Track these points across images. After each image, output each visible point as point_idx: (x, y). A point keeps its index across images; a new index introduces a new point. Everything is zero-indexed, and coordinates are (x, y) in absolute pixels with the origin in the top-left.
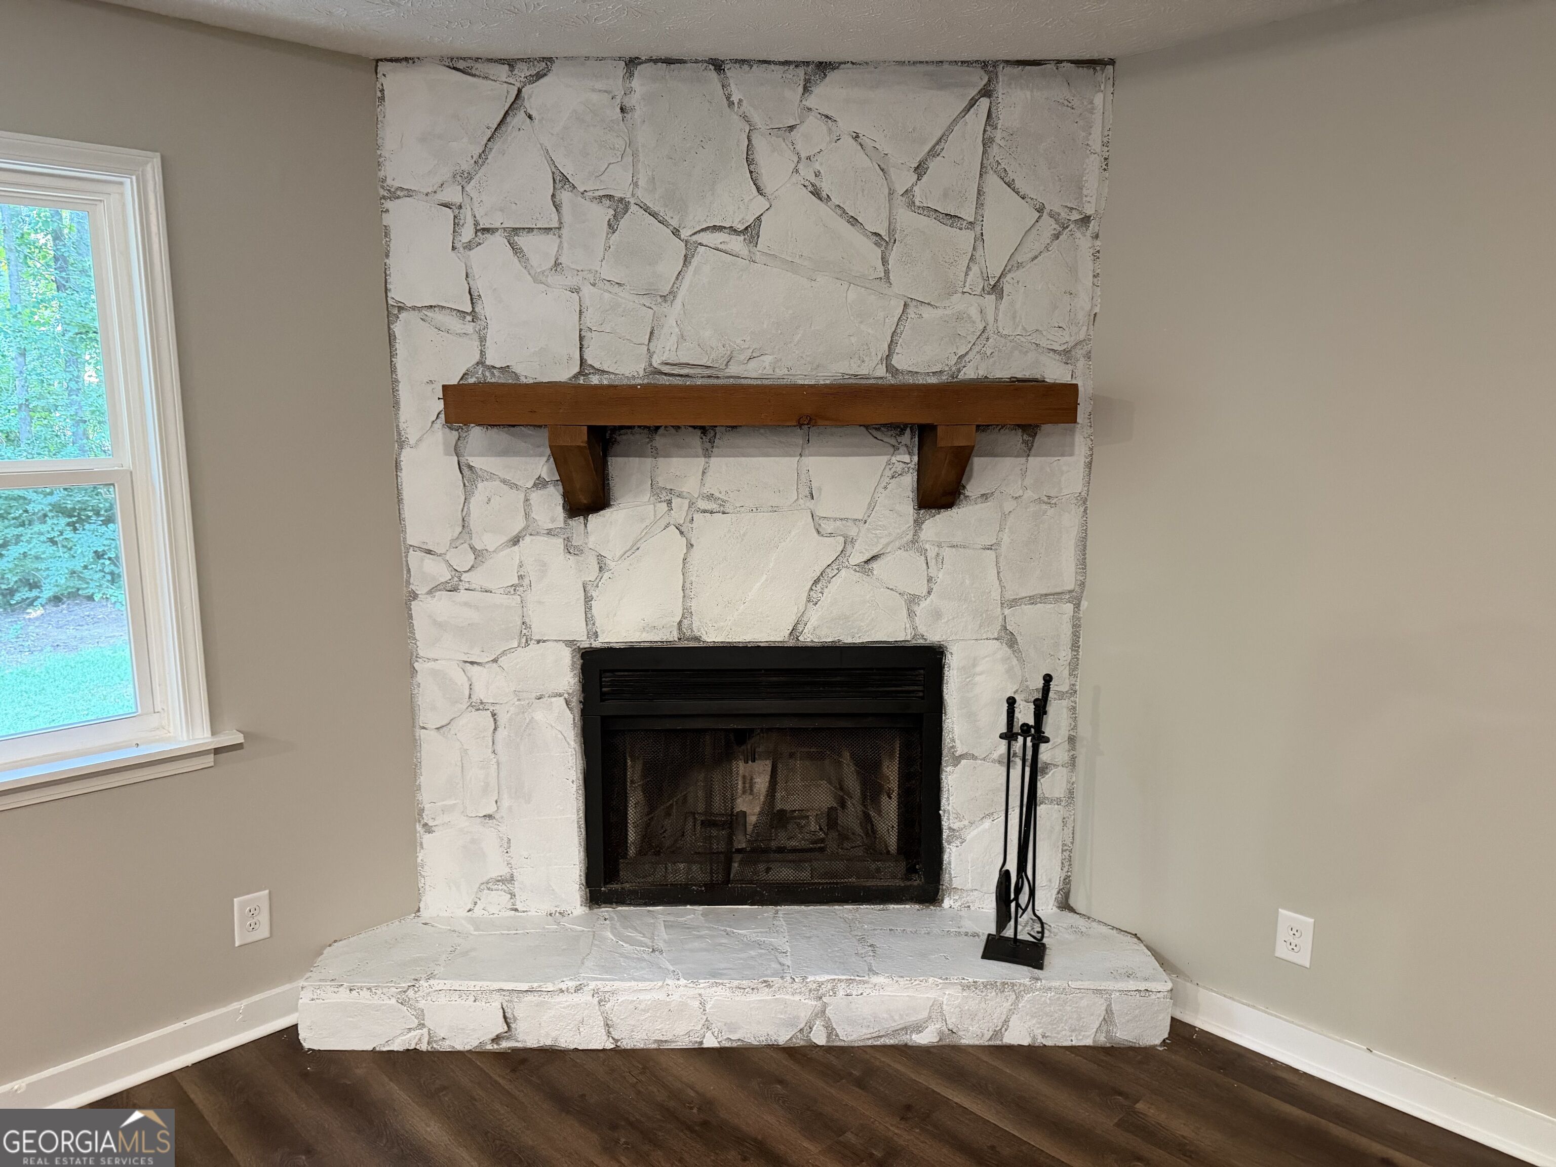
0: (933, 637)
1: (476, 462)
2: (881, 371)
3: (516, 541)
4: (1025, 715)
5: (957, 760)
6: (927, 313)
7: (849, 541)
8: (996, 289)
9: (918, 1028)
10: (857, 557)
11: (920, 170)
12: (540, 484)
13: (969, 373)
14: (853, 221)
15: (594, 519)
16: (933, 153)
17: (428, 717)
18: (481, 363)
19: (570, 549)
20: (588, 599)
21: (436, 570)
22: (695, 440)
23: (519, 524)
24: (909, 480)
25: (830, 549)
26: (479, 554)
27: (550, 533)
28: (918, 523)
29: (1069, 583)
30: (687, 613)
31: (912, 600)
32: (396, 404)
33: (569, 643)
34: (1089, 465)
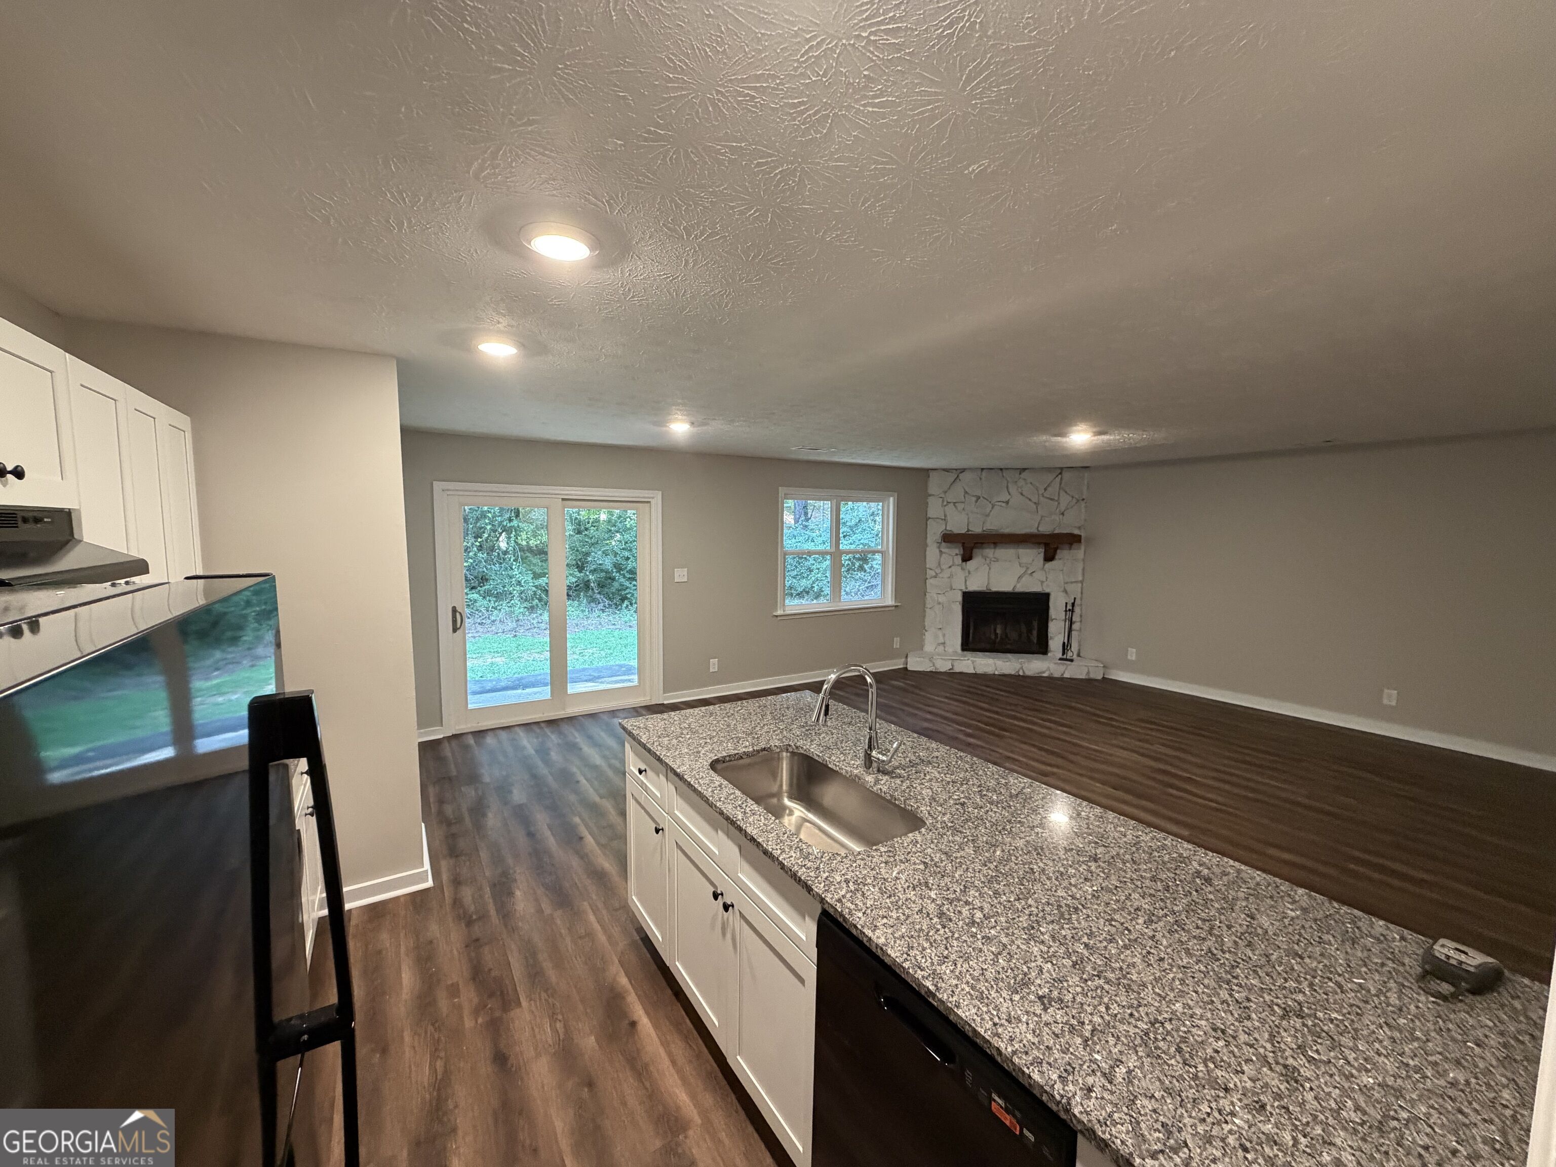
0: (1047, 591)
1: (943, 550)
2: (1036, 531)
3: (950, 567)
4: (1069, 607)
5: (1052, 620)
6: (1046, 519)
7: (1028, 568)
8: (1063, 514)
9: (1044, 672)
10: (1029, 572)
11: (1045, 489)
12: (957, 555)
13: (1056, 532)
14: (1030, 500)
15: (968, 563)
16: (1048, 486)
17: (928, 606)
18: (946, 529)
19: (963, 569)
20: (966, 581)
21: (933, 573)
22: (992, 546)
23: (951, 563)
24: (1042, 555)
25: (1022, 571)
26: (942, 570)
27: (958, 565)
28: (1044, 565)
29: (1080, 578)
30: (988, 583)
31: (1042, 582)
32: (926, 538)
33: (961, 590)
34: (1085, 552)
